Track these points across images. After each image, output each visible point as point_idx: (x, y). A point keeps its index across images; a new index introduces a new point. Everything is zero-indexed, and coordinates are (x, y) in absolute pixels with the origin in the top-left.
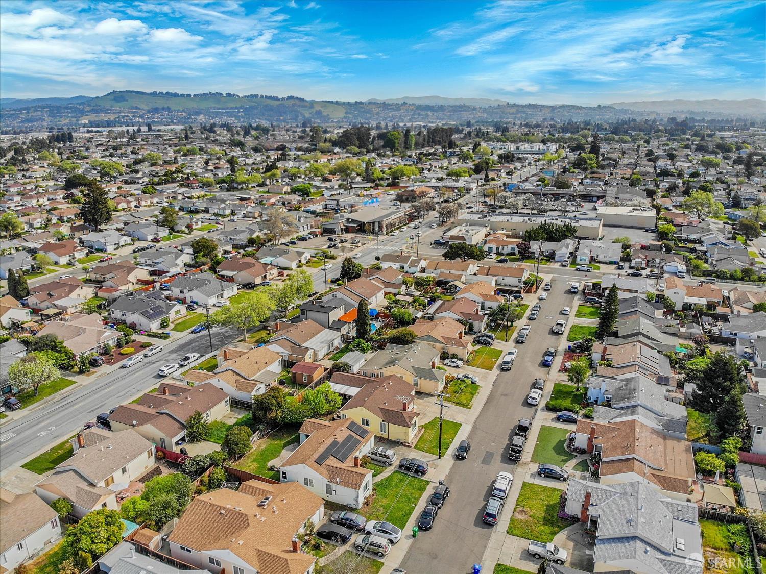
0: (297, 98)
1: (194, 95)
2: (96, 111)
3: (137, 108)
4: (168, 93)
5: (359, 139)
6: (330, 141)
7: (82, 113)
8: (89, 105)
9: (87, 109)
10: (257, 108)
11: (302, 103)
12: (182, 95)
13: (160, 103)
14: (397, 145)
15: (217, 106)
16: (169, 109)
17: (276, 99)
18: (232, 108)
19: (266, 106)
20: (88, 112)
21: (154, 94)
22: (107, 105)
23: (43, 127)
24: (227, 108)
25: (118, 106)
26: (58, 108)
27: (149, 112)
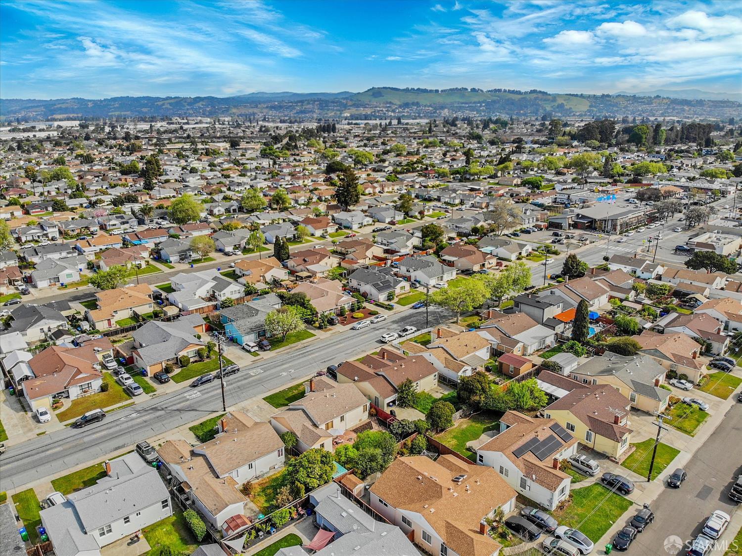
0: (540, 92)
1: (442, 91)
2: (357, 106)
3: (390, 103)
4: (419, 89)
5: (600, 133)
6: (570, 134)
7: (345, 107)
8: (351, 100)
9: (350, 103)
10: (499, 102)
11: (545, 97)
12: (431, 91)
13: (411, 98)
14: (644, 140)
15: (461, 100)
16: (417, 104)
17: (519, 93)
18: (475, 103)
19: (508, 100)
20: (350, 106)
21: (407, 90)
22: (366, 100)
23: (313, 118)
24: (471, 103)
25: (374, 101)
26: (327, 102)
27: (400, 106)
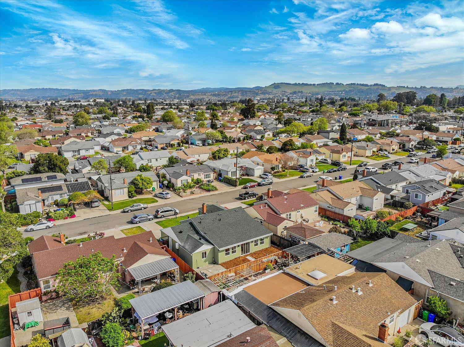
0: (380, 85)
1: (317, 85)
2: (264, 93)
3: (285, 92)
7: (257, 94)
8: (261, 90)
9: (260, 92)
10: (353, 91)
11: (383, 88)
12: (310, 85)
13: (298, 89)
15: (329, 90)
16: (302, 92)
17: (367, 85)
18: (338, 91)
19: (360, 90)
20: (260, 94)
22: (270, 90)
24: (335, 91)
25: (275, 91)
26: (246, 92)
27: (291, 94)
